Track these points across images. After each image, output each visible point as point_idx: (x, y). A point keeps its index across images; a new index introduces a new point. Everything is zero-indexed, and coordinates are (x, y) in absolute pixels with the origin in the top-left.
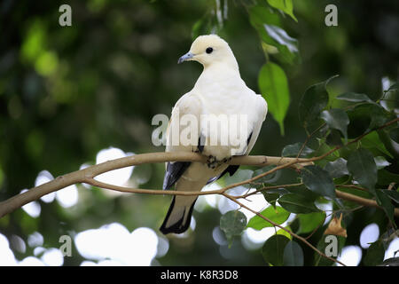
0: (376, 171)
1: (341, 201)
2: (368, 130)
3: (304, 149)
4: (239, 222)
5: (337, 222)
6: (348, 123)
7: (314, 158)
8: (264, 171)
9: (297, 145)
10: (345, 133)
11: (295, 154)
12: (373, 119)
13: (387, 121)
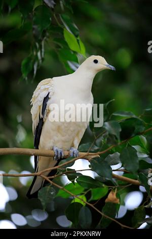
0: (138, 161)
1: (116, 180)
2: (133, 135)
3: (93, 147)
4: (50, 194)
5: (113, 194)
6: (120, 130)
7: (99, 153)
8: (67, 161)
9: (88, 144)
10: (118, 137)
11: (86, 150)
12: (136, 128)
13: (145, 129)
